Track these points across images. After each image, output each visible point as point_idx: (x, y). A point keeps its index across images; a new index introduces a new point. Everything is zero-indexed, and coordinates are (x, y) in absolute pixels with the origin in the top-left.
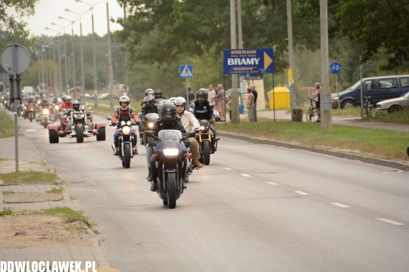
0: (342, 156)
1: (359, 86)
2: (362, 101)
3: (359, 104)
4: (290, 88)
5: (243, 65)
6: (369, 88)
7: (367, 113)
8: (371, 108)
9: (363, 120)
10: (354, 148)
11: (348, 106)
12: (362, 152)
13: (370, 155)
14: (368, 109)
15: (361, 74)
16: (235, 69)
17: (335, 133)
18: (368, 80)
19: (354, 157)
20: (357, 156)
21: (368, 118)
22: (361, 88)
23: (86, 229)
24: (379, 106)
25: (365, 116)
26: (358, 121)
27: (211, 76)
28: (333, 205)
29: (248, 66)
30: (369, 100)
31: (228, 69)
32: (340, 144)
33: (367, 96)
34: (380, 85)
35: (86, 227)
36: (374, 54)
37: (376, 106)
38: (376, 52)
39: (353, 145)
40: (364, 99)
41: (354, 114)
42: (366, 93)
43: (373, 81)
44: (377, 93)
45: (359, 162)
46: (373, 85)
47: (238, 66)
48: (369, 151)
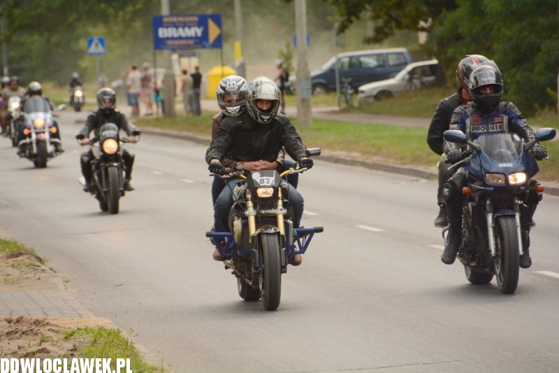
0: (337, 160)
1: (334, 65)
2: (338, 86)
3: (334, 90)
4: (238, 68)
5: (180, 38)
6: (346, 68)
7: (347, 102)
8: (351, 95)
9: (342, 111)
10: (351, 150)
11: (319, 93)
12: (363, 154)
13: (376, 159)
14: (349, 97)
16: (169, 42)
17: (317, 130)
18: (344, 56)
19: (353, 163)
20: (358, 162)
21: (349, 109)
22: (337, 68)
23: (39, 266)
24: (363, 92)
25: (344, 105)
26: (334, 112)
28: (359, 228)
29: (187, 38)
30: (350, 84)
31: (160, 44)
33: (347, 77)
34: (360, 63)
35: (38, 263)
37: (357, 92)
38: (358, 17)
39: (348, 146)
40: (342, 83)
41: (327, 103)
42: (343, 74)
43: (351, 58)
44: (357, 74)
45: (361, 168)
46: (351, 65)
47: (173, 38)
48: (376, 154)
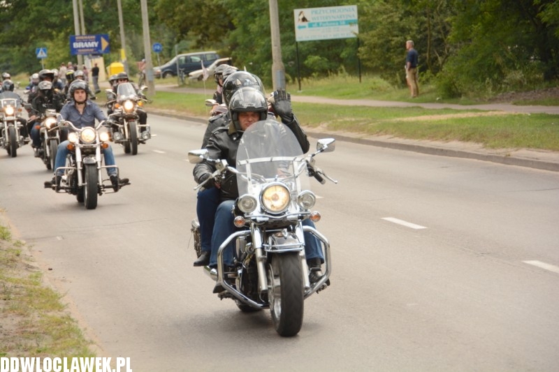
0: (163, 115)
2: (178, 73)
3: (176, 75)
4: (123, 63)
5: (86, 48)
6: (183, 62)
7: (183, 81)
8: (185, 77)
9: (180, 87)
10: (172, 109)
11: (168, 76)
12: (177, 111)
13: (183, 114)
14: (183, 78)
15: (176, 52)
16: (79, 50)
17: (157, 98)
18: (182, 56)
19: (171, 116)
20: (173, 115)
21: (183, 85)
22: (177, 62)
24: (191, 76)
25: (181, 83)
26: (175, 88)
27: (62, 55)
29: (89, 48)
30: (184, 71)
31: (74, 51)
32: (161, 106)
33: (182, 68)
34: (191, 60)
36: (185, 36)
37: (188, 76)
38: (186, 34)
39: (171, 106)
40: (180, 71)
41: (173, 82)
42: (181, 67)
43: (186, 57)
44: (189, 66)
45: (175, 119)
46: (186, 61)
47: (82, 48)
48: (183, 111)
